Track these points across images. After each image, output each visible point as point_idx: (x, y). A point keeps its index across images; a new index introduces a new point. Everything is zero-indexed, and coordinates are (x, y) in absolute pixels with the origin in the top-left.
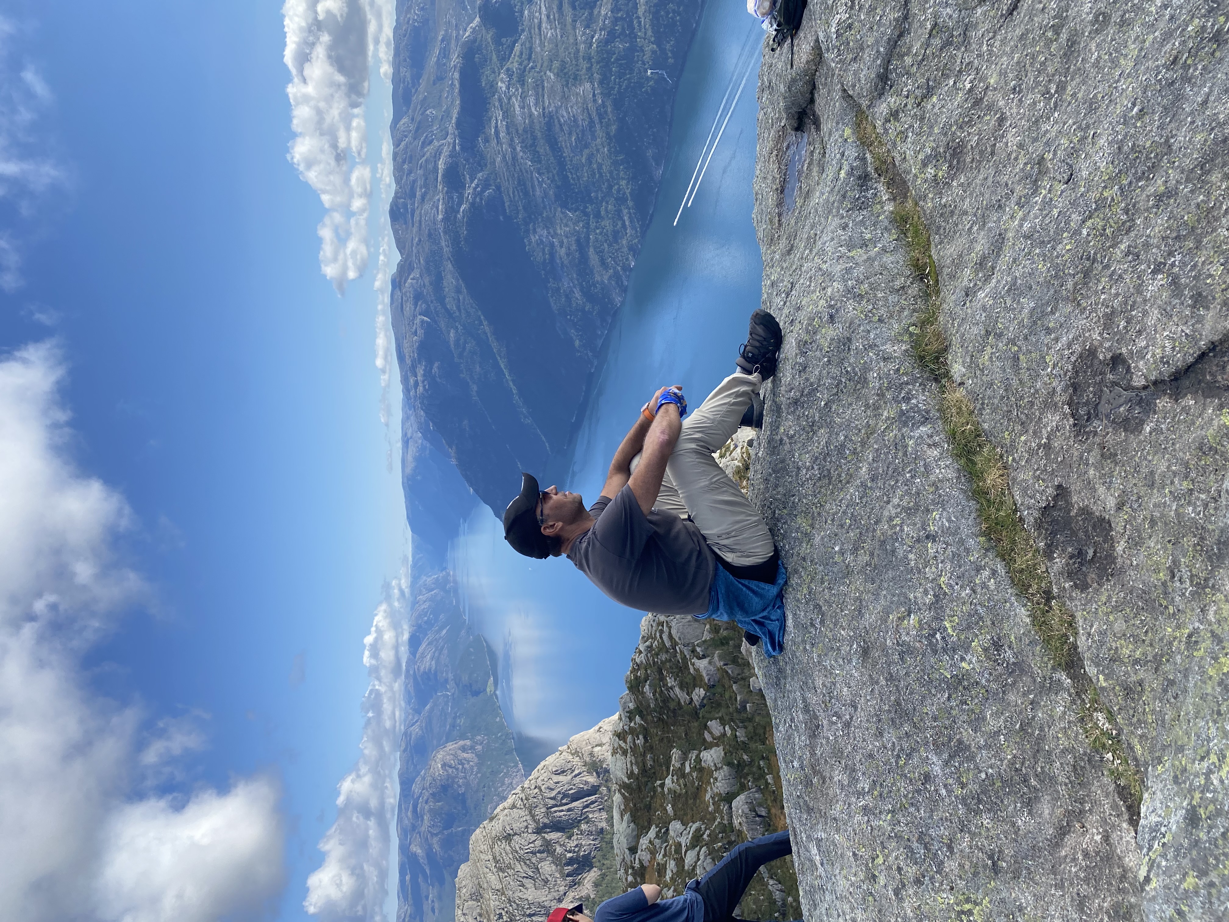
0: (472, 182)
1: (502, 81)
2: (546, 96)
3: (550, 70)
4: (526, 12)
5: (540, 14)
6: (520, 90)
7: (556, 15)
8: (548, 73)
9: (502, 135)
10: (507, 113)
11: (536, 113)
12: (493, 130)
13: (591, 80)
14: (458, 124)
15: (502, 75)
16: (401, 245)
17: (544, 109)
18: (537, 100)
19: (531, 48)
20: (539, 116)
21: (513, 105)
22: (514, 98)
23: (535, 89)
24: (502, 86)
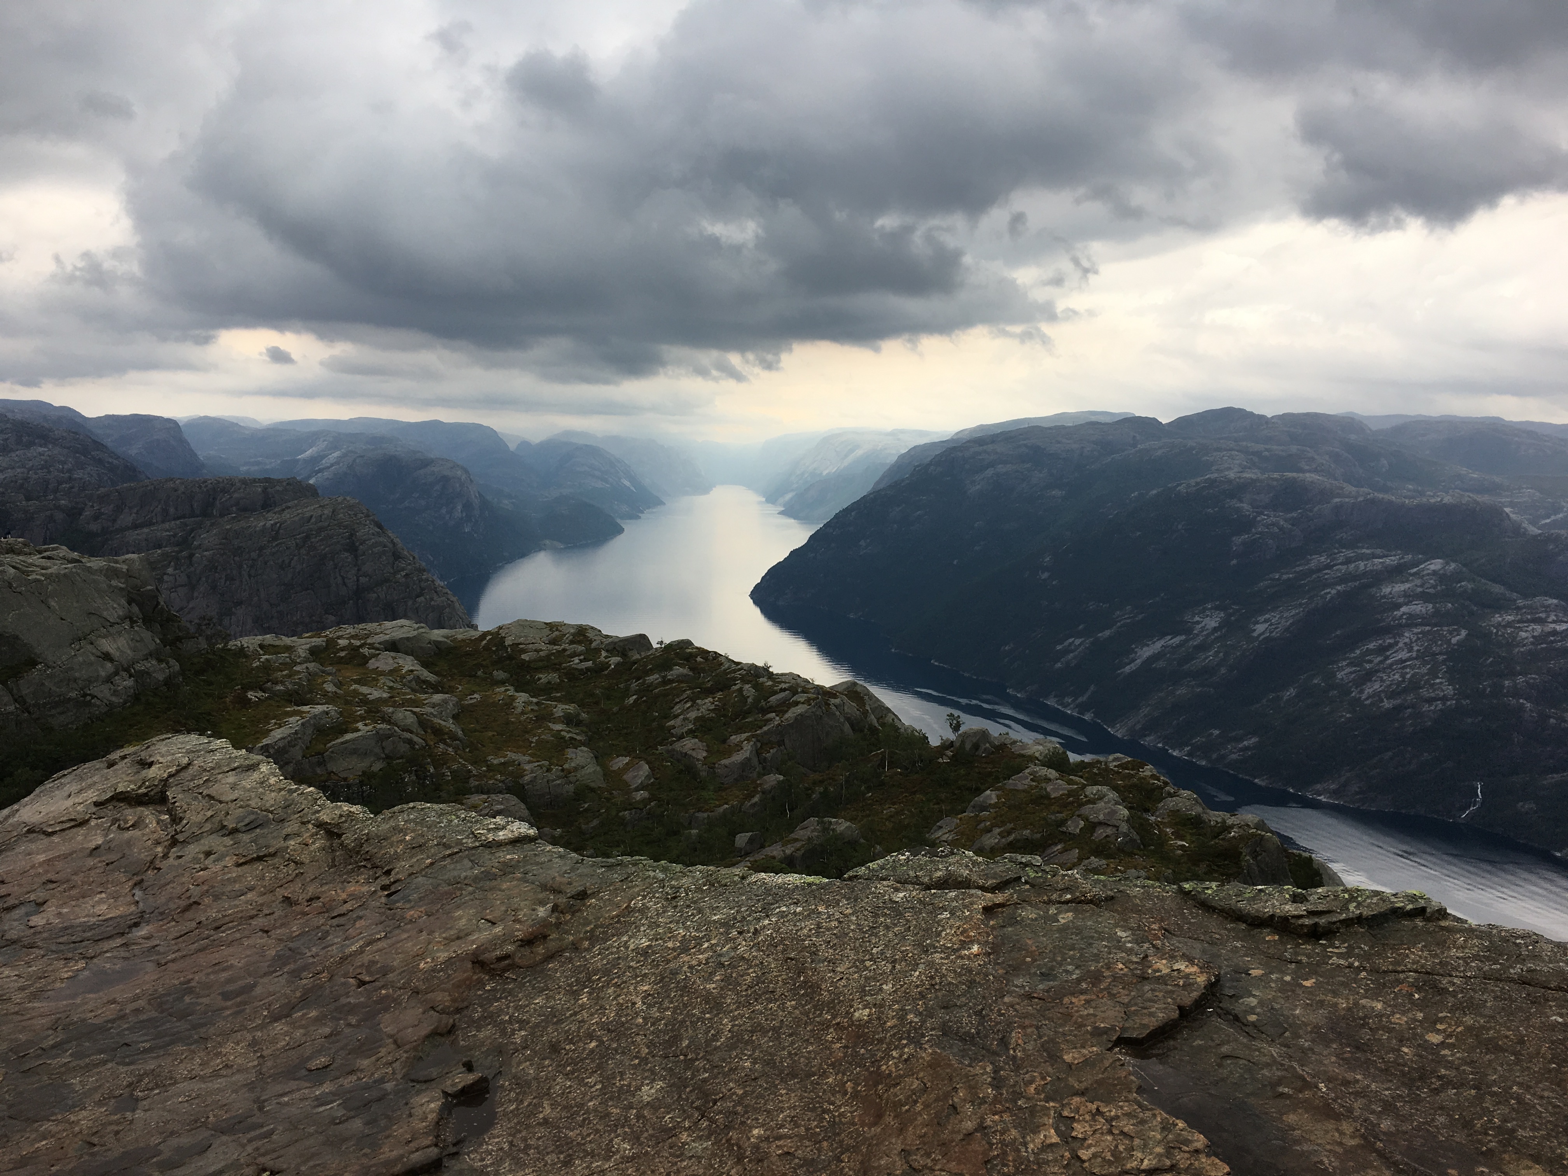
0: (1286, 520)
1: (1446, 564)
2: (1428, 628)
3: (1468, 635)
4: (1555, 601)
5: (1556, 622)
6: (1432, 591)
7: (1555, 645)
8: (1464, 633)
9: (1362, 565)
10: (1397, 572)
11: (1397, 613)
12: (1368, 551)
13: (1460, 694)
14: (1373, 502)
15: (1453, 565)
16: (1184, 424)
17: (1407, 625)
18: (1417, 616)
19: (1500, 608)
20: (1394, 619)
21: (1407, 581)
22: (1418, 582)
23: (1437, 613)
24: (1436, 565)
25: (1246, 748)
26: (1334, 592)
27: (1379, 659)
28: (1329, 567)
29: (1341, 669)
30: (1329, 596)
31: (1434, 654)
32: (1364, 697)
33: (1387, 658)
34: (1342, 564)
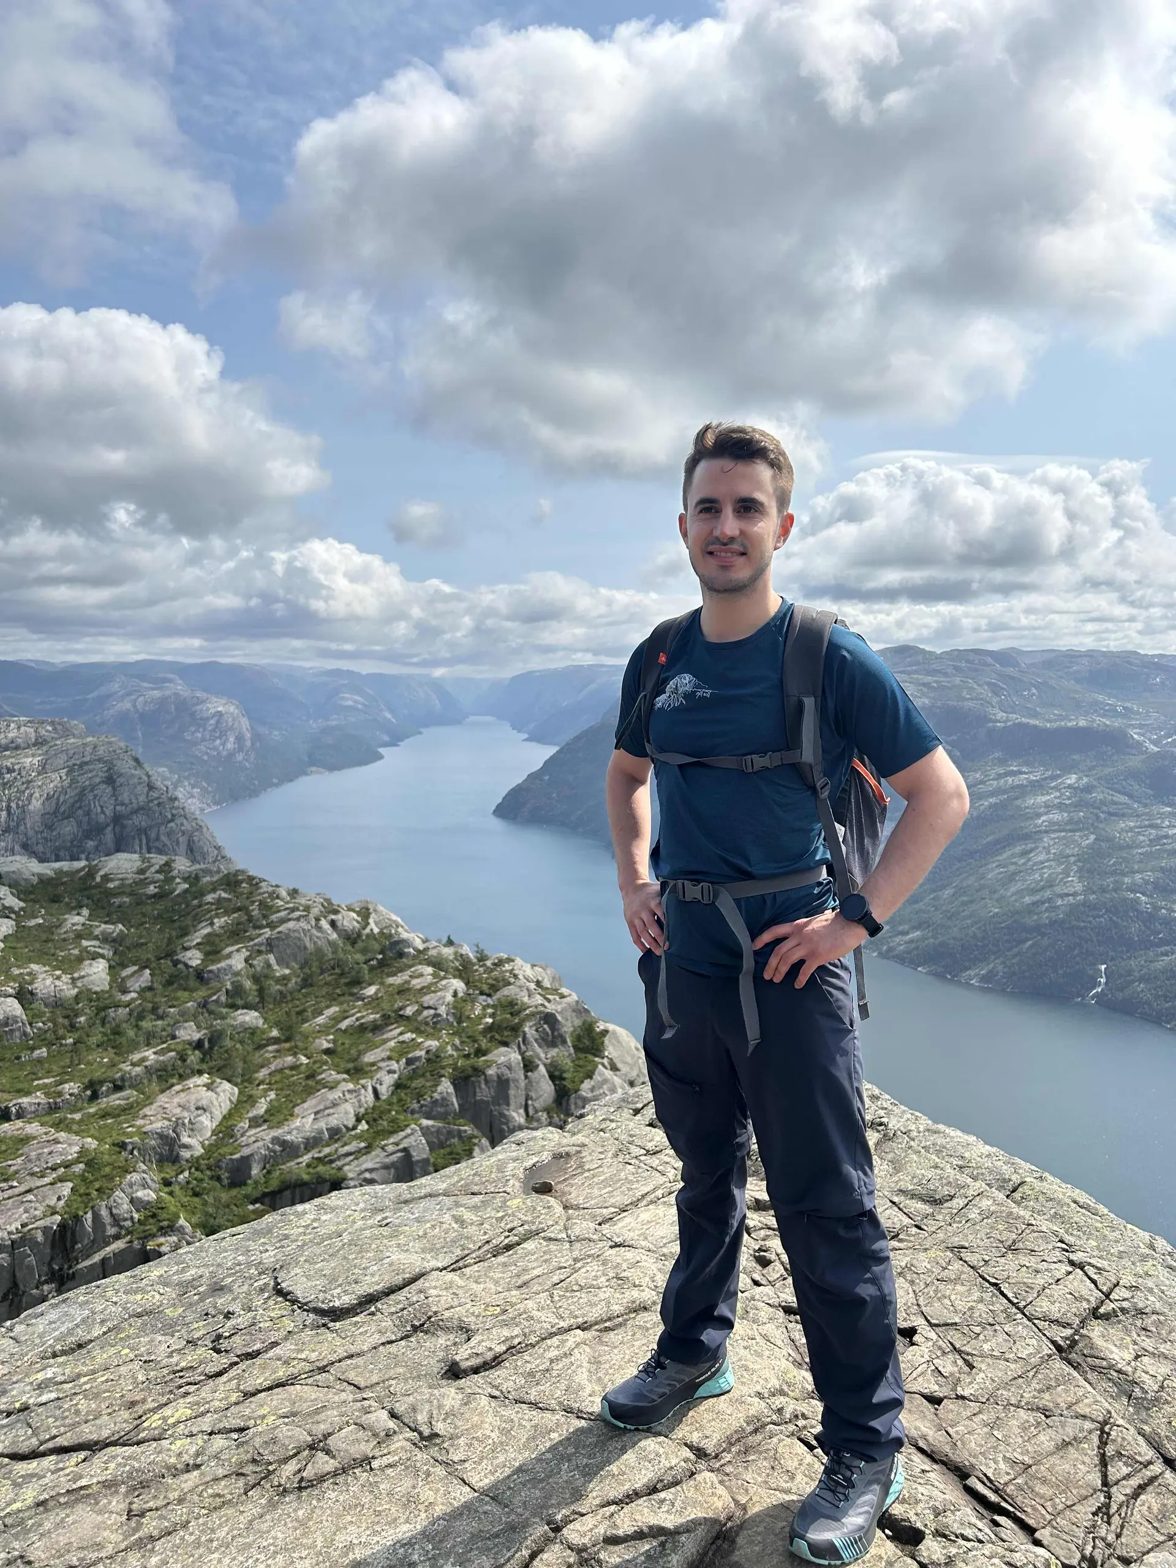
1: (1080, 778)
2: (1063, 834)
3: (1096, 839)
4: (1168, 809)
5: (1168, 827)
6: (1067, 802)
7: (1168, 847)
8: (1092, 837)
9: (1010, 780)
10: (1037, 787)
11: (1038, 821)
12: (1015, 769)
13: (1088, 890)
14: (1020, 725)
15: (1085, 780)
17: (1046, 832)
18: (1057, 823)
19: (1124, 815)
20: (1036, 826)
21: (1048, 794)
22: (1058, 794)
23: (1070, 821)
24: (1072, 779)
25: (911, 941)
26: (986, 803)
27: (1022, 861)
28: (982, 782)
29: (992, 870)
30: (982, 808)
31: (1068, 856)
32: (1009, 894)
33: (1029, 860)
34: (993, 779)
